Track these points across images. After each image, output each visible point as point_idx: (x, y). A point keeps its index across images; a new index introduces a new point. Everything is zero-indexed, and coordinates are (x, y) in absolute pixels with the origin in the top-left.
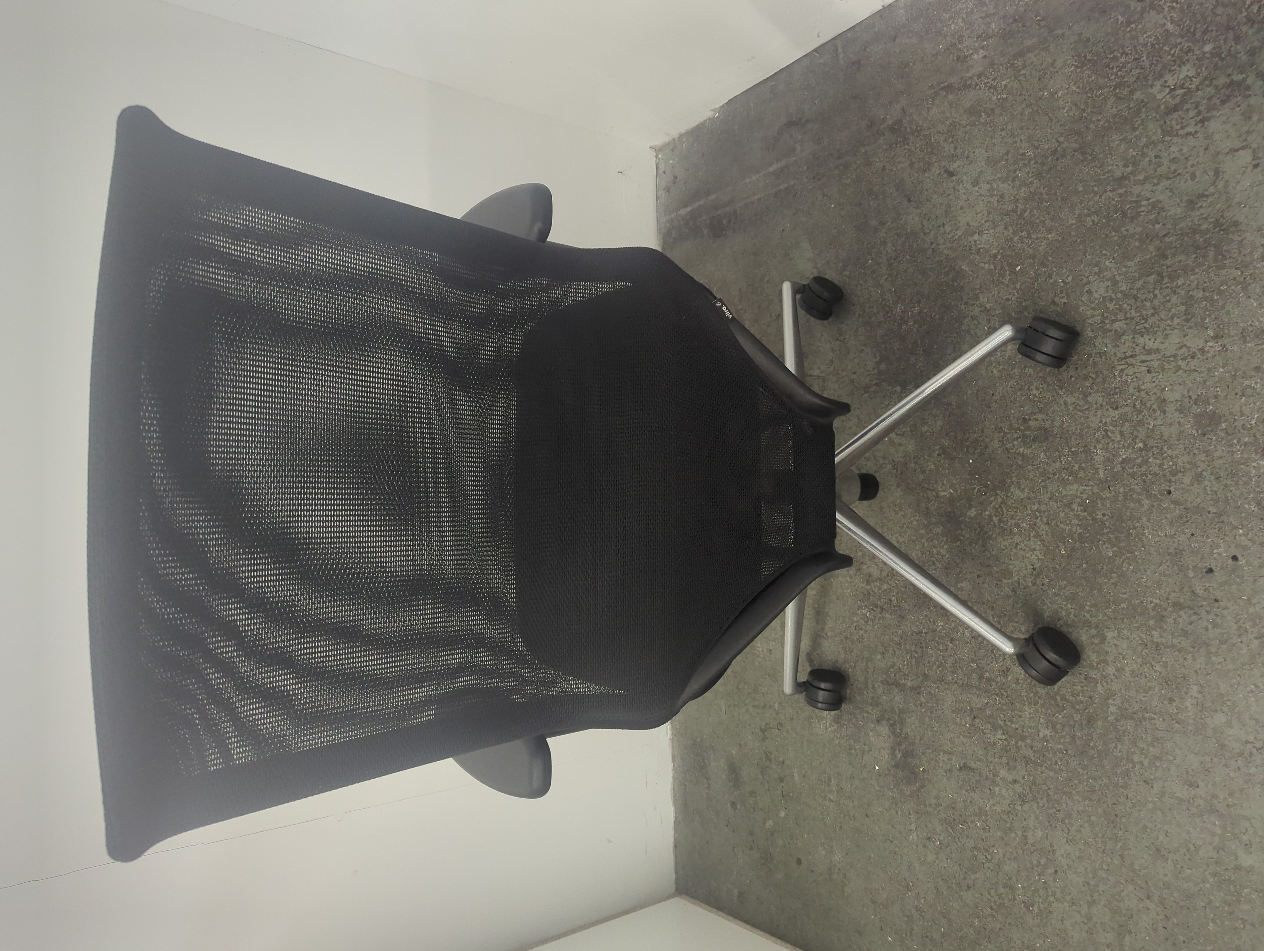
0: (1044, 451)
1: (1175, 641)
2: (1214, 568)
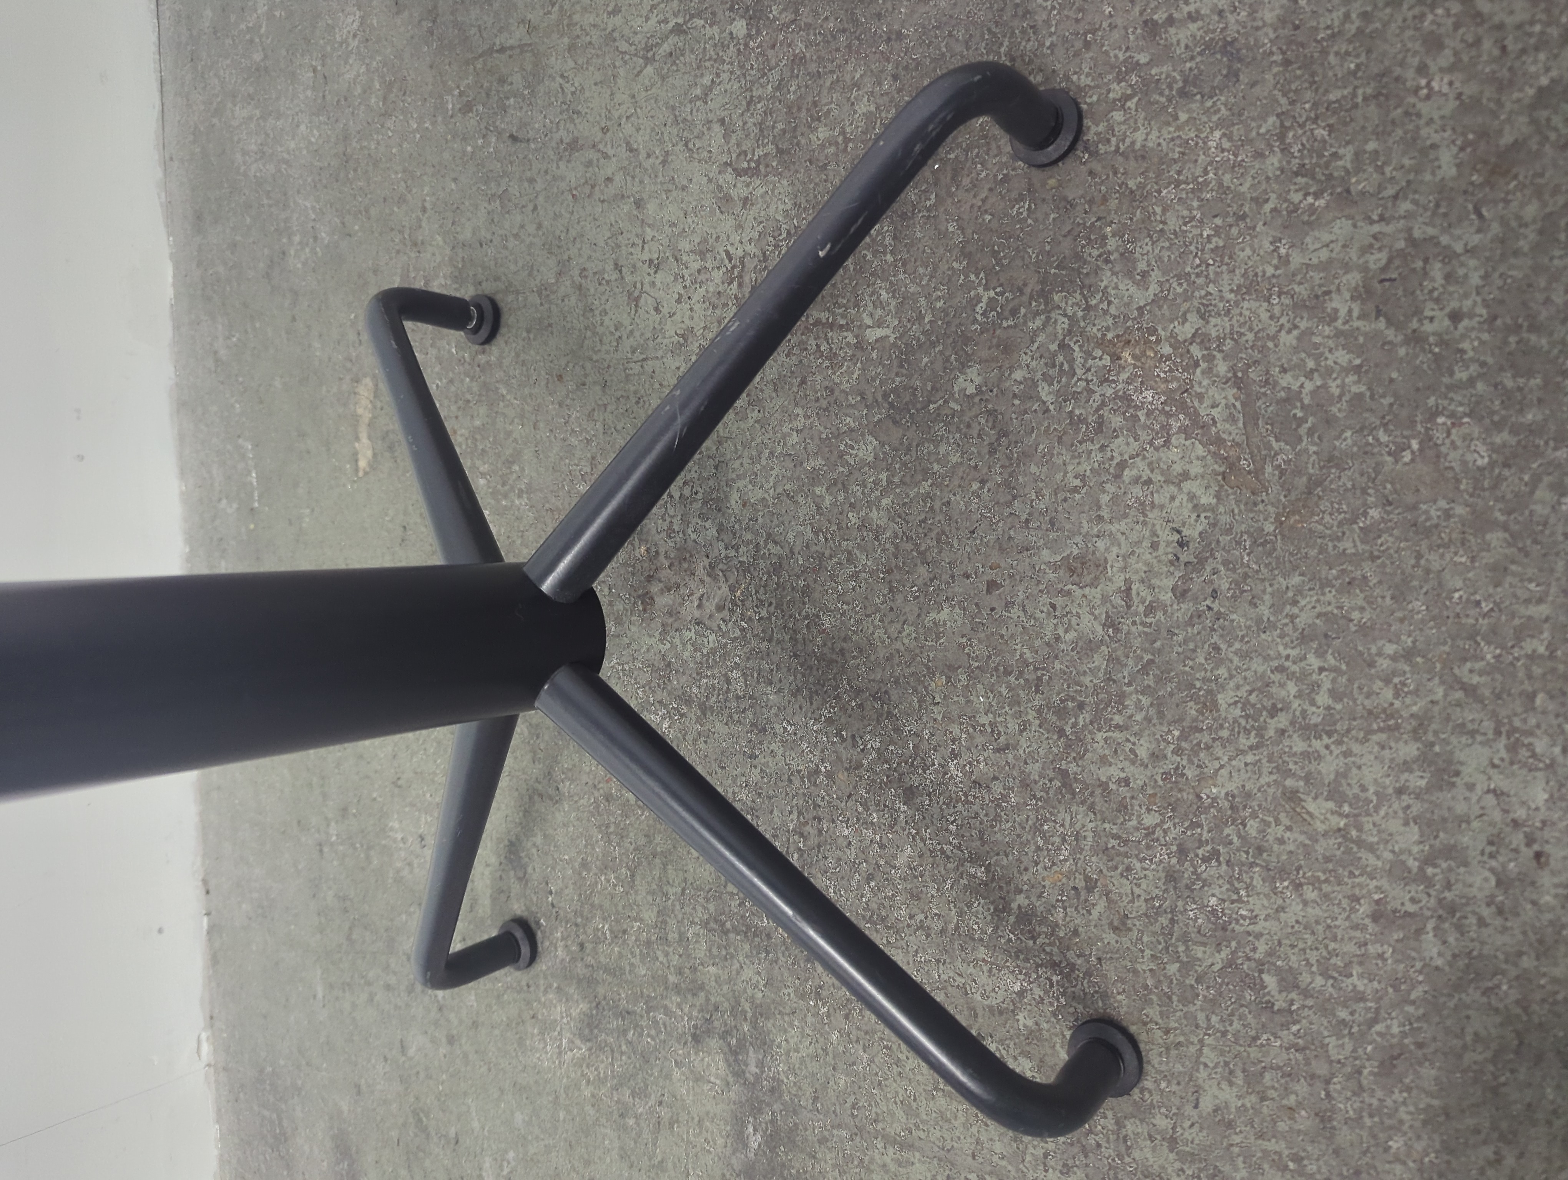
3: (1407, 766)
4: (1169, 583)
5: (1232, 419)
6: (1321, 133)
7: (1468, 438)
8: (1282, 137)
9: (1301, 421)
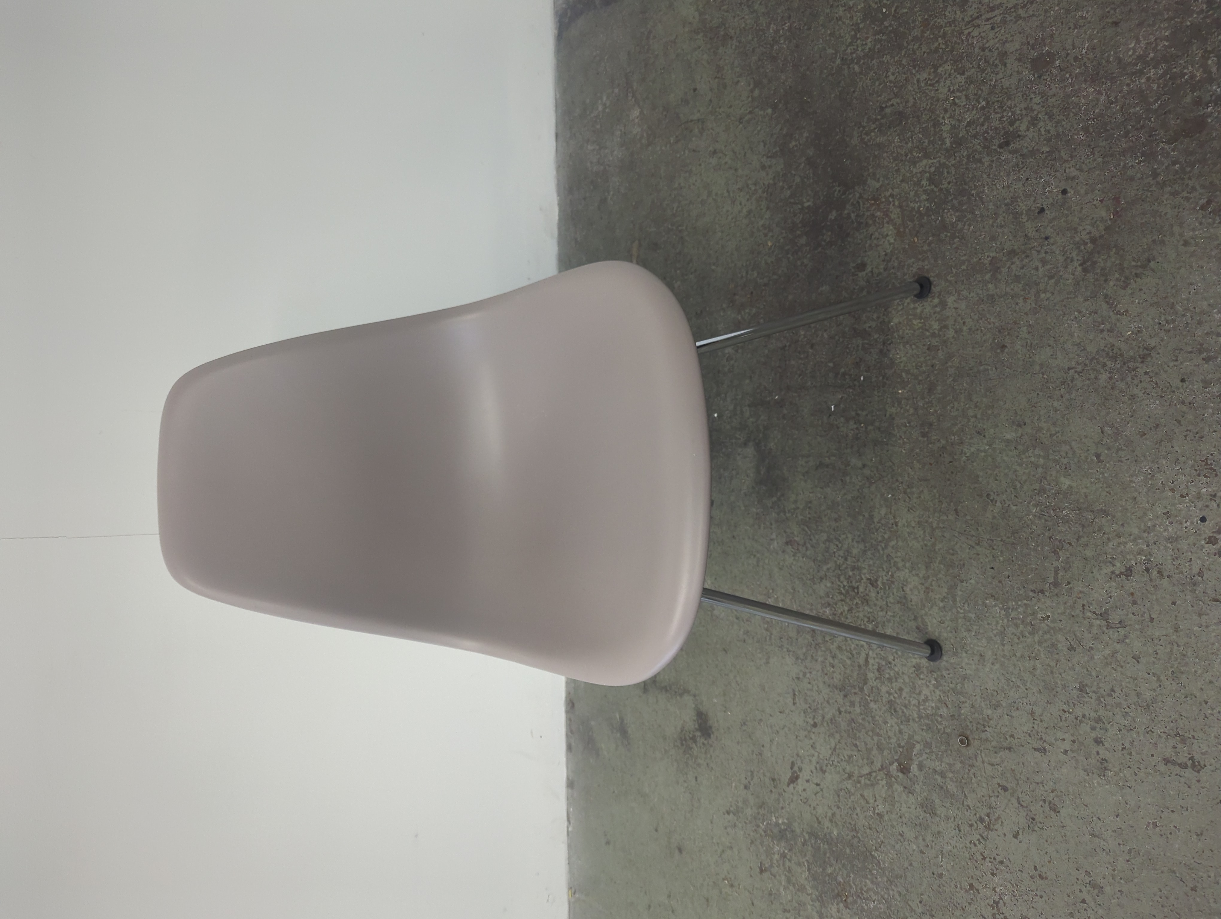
0: (898, 135)
1: (1008, 290)
2: (1045, 206)
3: (936, 306)
4: (882, 267)
5: (899, 217)
6: (921, 136)
7: (951, 215)
8: (912, 138)
9: (915, 216)
